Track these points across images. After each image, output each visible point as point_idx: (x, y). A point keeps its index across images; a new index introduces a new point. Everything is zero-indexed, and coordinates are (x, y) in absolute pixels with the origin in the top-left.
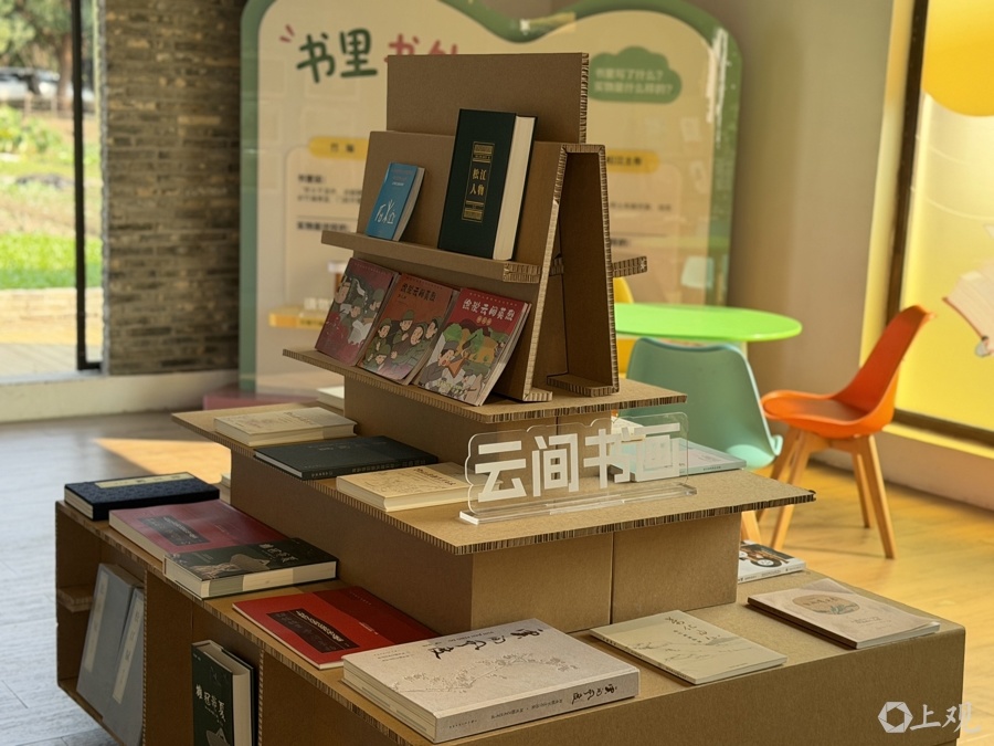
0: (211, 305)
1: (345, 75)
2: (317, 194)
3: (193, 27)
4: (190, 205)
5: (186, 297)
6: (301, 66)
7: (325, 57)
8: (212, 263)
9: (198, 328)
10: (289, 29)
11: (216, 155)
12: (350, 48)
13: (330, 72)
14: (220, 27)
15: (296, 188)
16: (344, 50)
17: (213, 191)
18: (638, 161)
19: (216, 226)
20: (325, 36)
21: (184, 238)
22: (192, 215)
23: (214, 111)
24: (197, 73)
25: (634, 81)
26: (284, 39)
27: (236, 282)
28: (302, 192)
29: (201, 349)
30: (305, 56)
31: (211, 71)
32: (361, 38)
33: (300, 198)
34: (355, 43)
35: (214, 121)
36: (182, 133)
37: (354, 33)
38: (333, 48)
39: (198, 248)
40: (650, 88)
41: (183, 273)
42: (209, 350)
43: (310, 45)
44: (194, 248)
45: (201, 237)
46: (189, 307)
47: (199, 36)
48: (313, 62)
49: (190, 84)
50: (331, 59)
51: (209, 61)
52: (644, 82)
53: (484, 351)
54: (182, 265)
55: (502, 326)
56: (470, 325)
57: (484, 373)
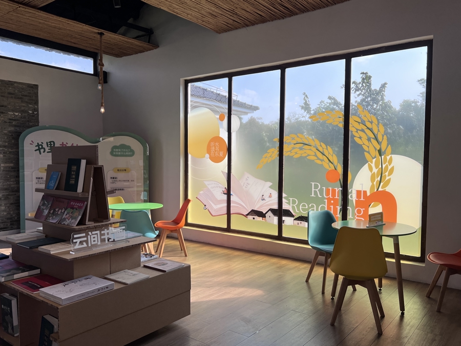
0: (12, 212)
1: (48, 152)
2: (41, 182)
3: (5, 142)
4: (5, 187)
5: (3, 211)
6: (36, 150)
7: (42, 148)
8: (12, 202)
9: (8, 219)
10: (32, 141)
11: (13, 174)
12: (49, 146)
13: (44, 152)
14: (13, 141)
15: (35, 180)
16: (48, 146)
17: (12, 183)
18: (125, 170)
19: (12, 192)
20: (42, 143)
21: (3, 195)
22: (6, 189)
23: (11, 162)
24: (6, 153)
25: (123, 152)
26: (31, 144)
27: (19, 206)
28: (37, 182)
29: (9, 225)
30: (37, 148)
31: (10, 152)
32: (52, 143)
33: (37, 183)
34: (51, 144)
35: (12, 165)
36: (2, 168)
37: (50, 142)
38: (45, 146)
39: (8, 198)
40: (127, 153)
41: (3, 205)
42: (11, 224)
43: (38, 145)
44: (6, 198)
45: (8, 195)
46: (5, 213)
47: (7, 144)
48: (39, 149)
49: (4, 156)
50: (44, 149)
51: (10, 150)
52: (126, 152)
53: (76, 214)
54: (3, 203)
55: (80, 207)
56: (72, 208)
57: (76, 218)
